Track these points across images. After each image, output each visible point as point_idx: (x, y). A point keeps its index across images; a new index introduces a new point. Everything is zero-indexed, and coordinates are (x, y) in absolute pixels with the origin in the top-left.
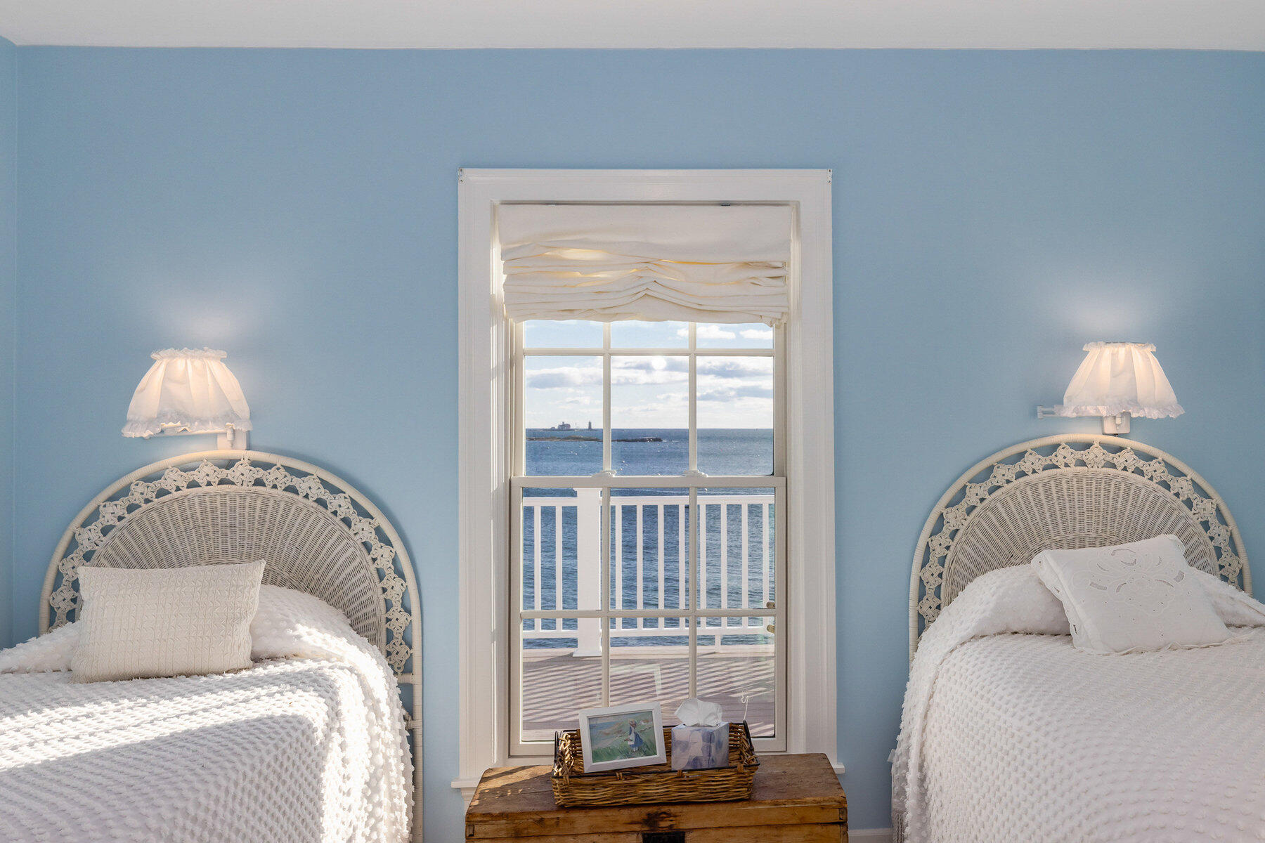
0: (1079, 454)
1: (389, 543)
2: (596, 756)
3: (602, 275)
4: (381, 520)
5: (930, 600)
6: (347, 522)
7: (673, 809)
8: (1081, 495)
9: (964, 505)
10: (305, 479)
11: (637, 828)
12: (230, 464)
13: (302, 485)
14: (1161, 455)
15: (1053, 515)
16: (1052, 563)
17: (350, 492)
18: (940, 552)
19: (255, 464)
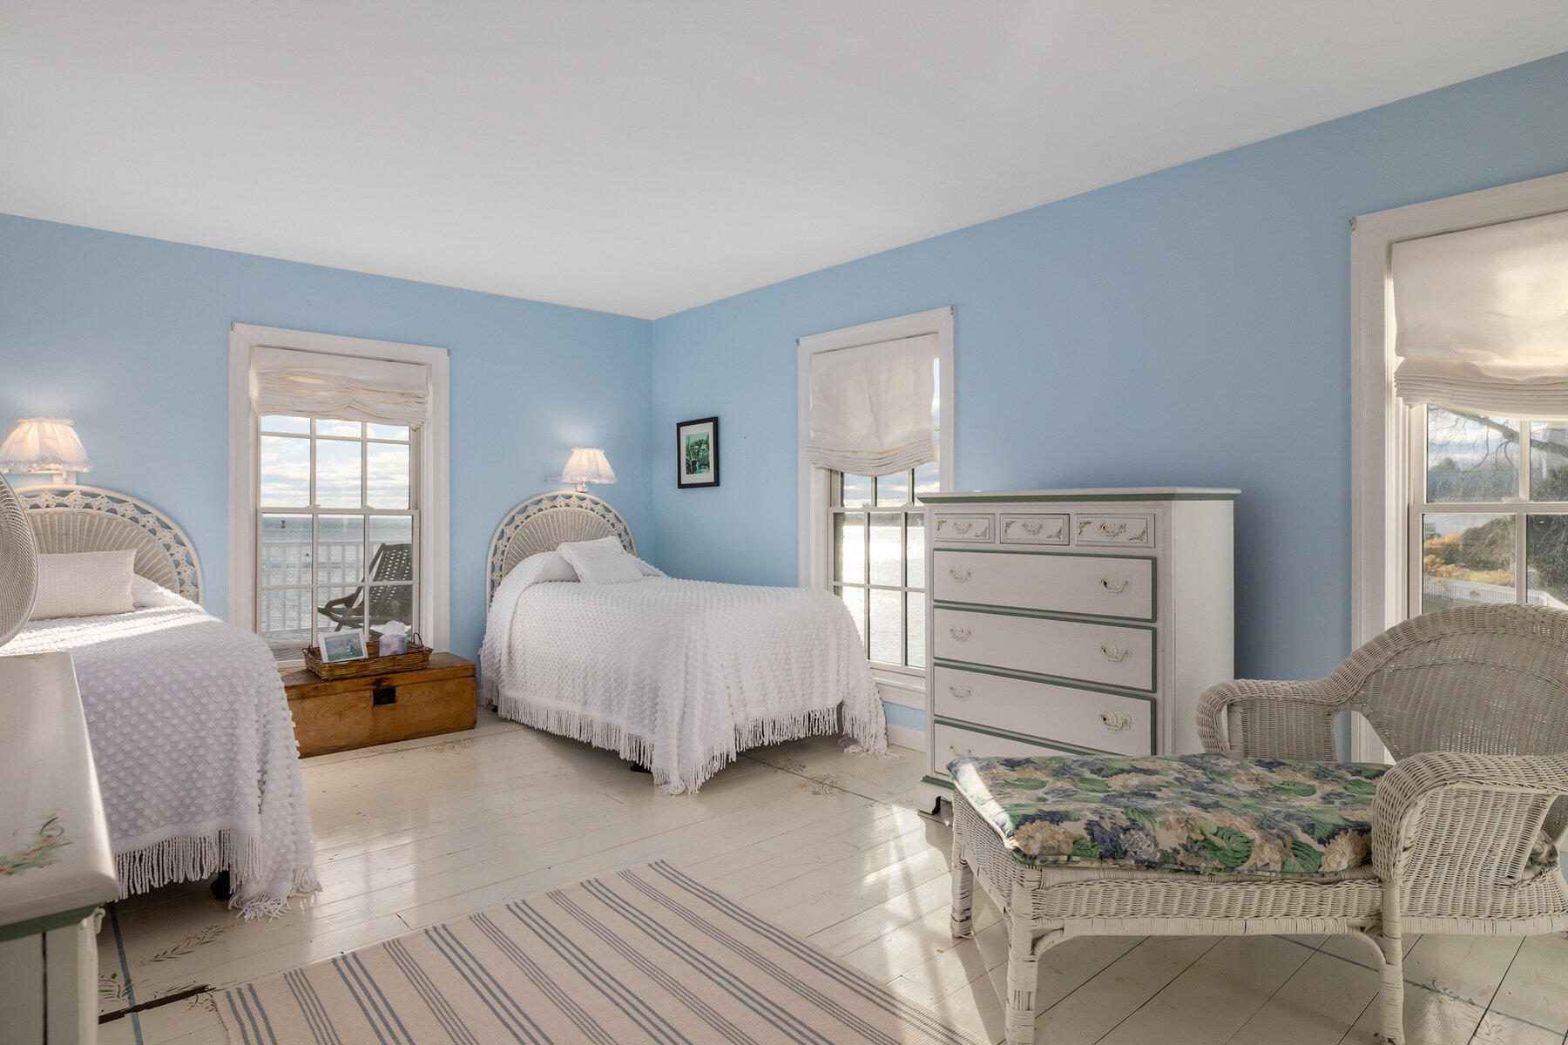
0: (567, 501)
1: (183, 545)
2: (330, 657)
3: (323, 393)
4: (177, 530)
5: (497, 572)
6: (153, 532)
7: (389, 676)
8: (567, 521)
9: (514, 524)
10: (123, 504)
11: (370, 687)
12: (64, 493)
13: (120, 508)
14: (602, 502)
15: (555, 530)
16: (567, 548)
17: (156, 513)
18: (502, 548)
19: (84, 494)
